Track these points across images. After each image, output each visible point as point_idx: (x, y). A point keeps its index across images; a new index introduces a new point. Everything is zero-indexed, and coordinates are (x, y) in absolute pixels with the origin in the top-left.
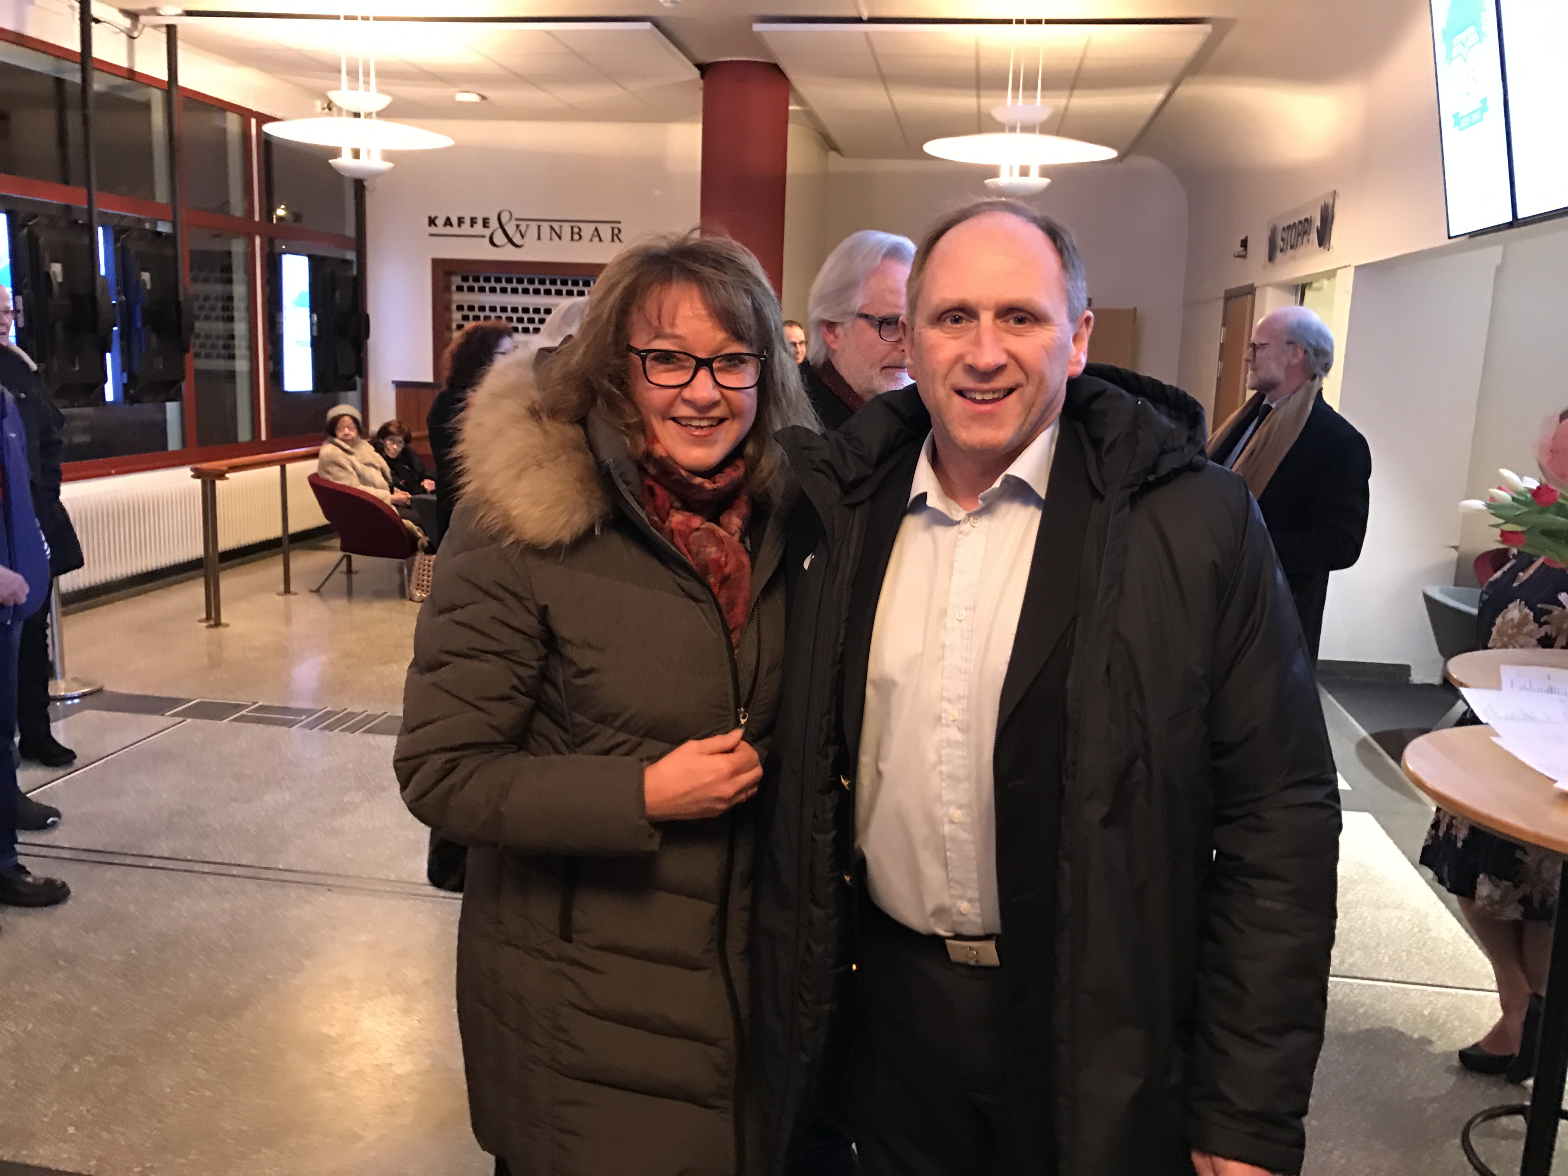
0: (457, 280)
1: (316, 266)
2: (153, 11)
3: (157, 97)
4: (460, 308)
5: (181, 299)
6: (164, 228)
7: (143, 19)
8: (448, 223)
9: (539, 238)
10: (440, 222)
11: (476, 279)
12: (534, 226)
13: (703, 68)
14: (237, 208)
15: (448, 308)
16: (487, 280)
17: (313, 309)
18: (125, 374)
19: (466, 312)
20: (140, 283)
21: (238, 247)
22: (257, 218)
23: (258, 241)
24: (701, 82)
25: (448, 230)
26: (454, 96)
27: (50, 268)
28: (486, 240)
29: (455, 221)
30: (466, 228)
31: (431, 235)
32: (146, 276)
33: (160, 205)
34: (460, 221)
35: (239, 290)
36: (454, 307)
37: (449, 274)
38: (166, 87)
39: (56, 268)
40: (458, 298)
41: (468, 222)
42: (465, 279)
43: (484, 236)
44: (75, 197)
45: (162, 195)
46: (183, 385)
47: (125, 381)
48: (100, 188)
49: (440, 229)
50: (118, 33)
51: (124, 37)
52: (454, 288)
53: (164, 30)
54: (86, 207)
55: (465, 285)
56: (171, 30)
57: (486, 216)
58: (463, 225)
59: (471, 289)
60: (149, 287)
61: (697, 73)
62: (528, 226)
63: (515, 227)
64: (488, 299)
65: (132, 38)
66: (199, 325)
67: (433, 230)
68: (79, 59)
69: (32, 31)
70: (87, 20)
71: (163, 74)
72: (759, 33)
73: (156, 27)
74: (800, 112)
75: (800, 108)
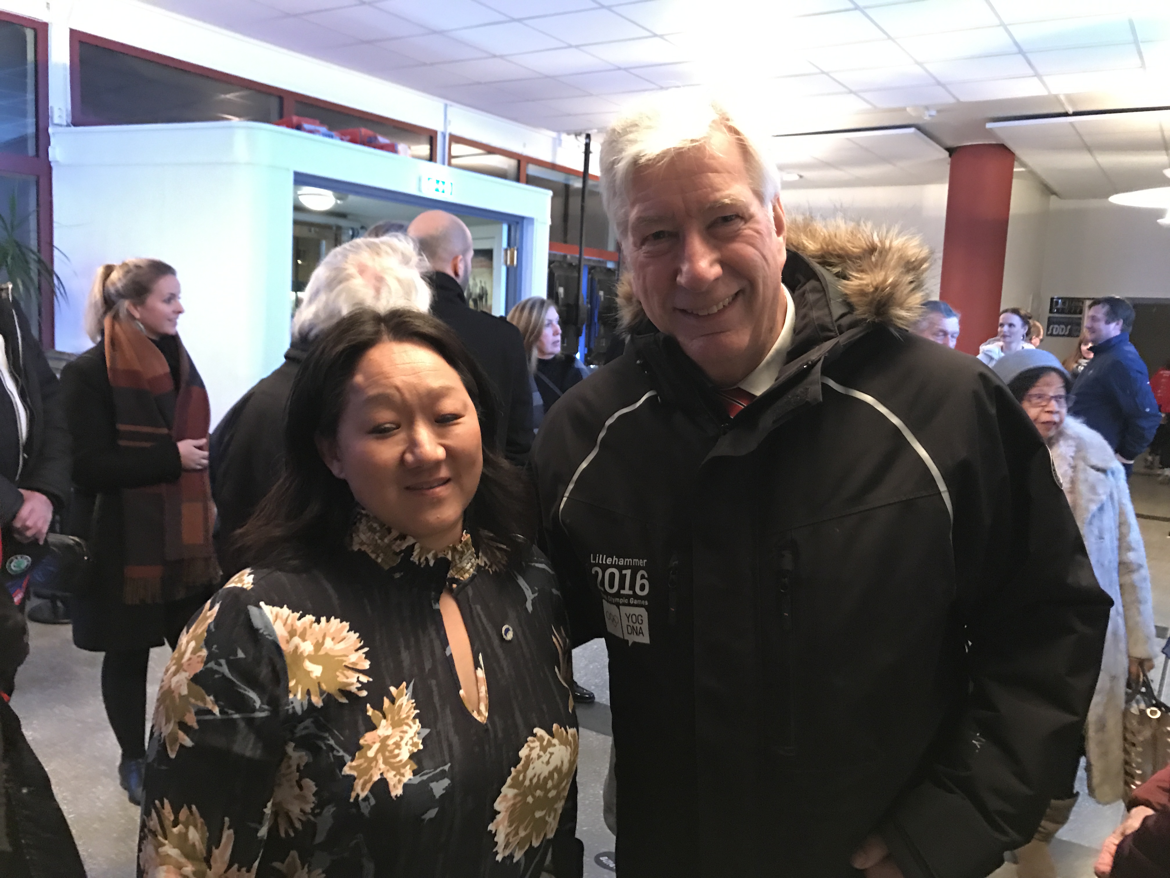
6: (610, 265)
13: (951, 151)
18: (586, 349)
20: (598, 297)
24: (949, 160)
27: (558, 289)
32: (601, 293)
33: (610, 252)
39: (561, 290)
44: (572, 250)
45: (612, 246)
47: (586, 352)
48: (585, 244)
60: (603, 299)
61: (946, 154)
68: (582, 175)
69: (560, 162)
70: (587, 153)
72: (991, 129)
74: (1022, 172)
75: (1022, 169)
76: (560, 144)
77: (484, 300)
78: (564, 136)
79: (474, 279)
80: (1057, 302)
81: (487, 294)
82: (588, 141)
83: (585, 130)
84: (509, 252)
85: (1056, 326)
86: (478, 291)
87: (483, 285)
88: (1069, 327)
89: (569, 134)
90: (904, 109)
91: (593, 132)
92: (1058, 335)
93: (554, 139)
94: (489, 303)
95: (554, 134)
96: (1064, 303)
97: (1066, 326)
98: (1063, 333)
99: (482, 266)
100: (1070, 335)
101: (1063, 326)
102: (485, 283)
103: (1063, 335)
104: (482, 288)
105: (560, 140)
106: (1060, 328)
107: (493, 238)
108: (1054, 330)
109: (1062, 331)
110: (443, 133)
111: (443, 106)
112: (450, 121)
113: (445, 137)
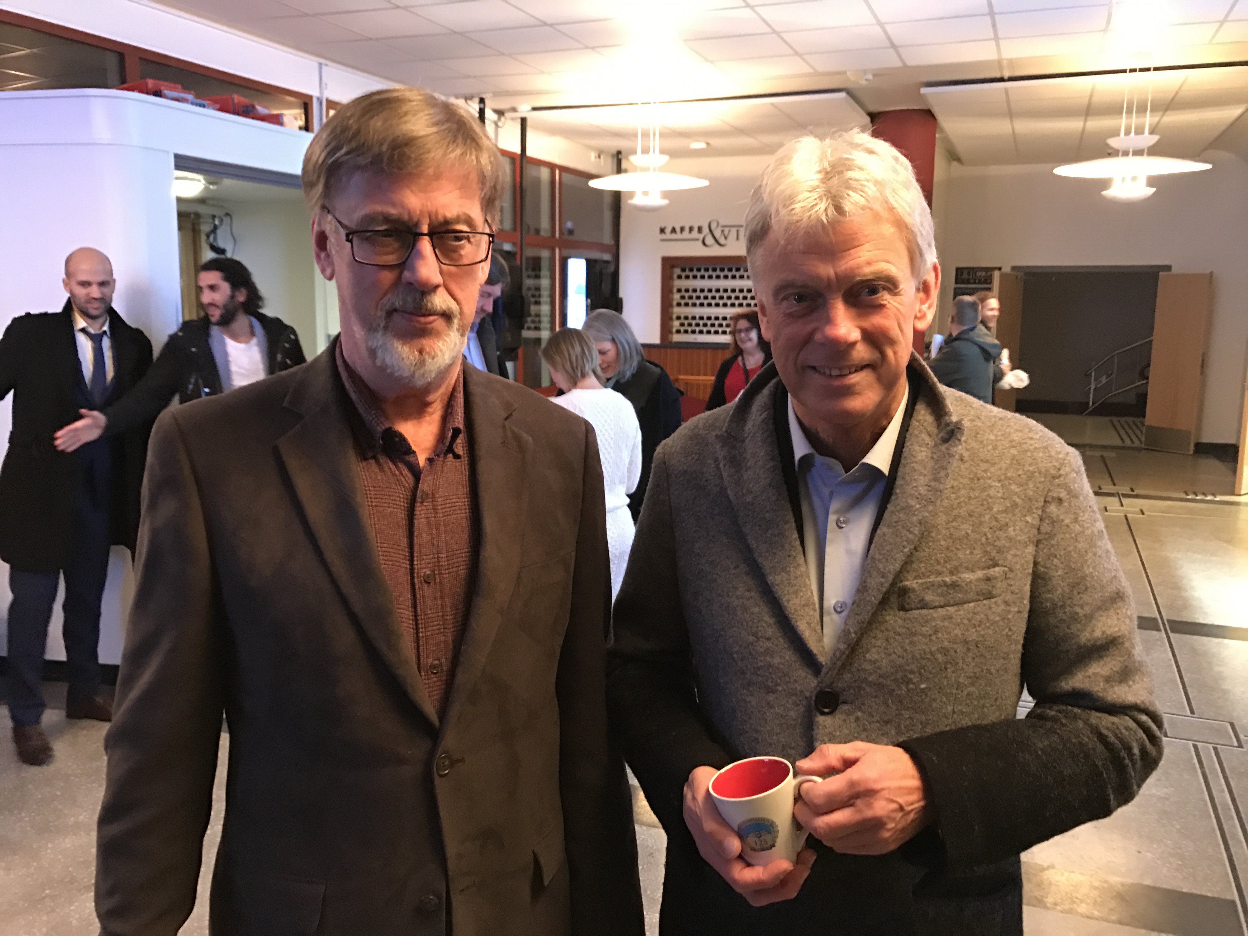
0: (677, 271)
1: (590, 265)
2: (514, 110)
4: (679, 291)
5: (524, 291)
7: (507, 115)
8: (674, 230)
9: (738, 238)
10: (668, 230)
11: (691, 270)
12: (734, 231)
13: (874, 116)
14: (546, 231)
15: (671, 292)
16: (699, 270)
17: (588, 296)
19: (683, 293)
21: (547, 255)
22: (557, 236)
25: (674, 236)
26: (689, 145)
28: (700, 243)
29: (678, 230)
30: (686, 234)
31: (662, 240)
34: (682, 229)
36: (675, 290)
37: (673, 267)
38: (516, 156)
40: (678, 283)
41: (687, 229)
42: (683, 270)
43: (697, 240)
46: (517, 350)
49: (668, 235)
52: (675, 276)
53: (519, 121)
55: (683, 274)
56: (523, 121)
57: (700, 224)
58: (684, 233)
59: (687, 277)
61: (868, 119)
62: (729, 231)
63: (720, 232)
64: (699, 284)
65: (497, 127)
66: (529, 308)
67: (663, 236)
71: (516, 149)
72: (923, 94)
73: (513, 119)
75: (940, 135)
80: (962, 274)
82: (482, 106)
90: (845, 73)
91: (486, 96)
96: (969, 274)
110: (318, 99)
111: (316, 66)
112: (326, 84)
113: (321, 103)
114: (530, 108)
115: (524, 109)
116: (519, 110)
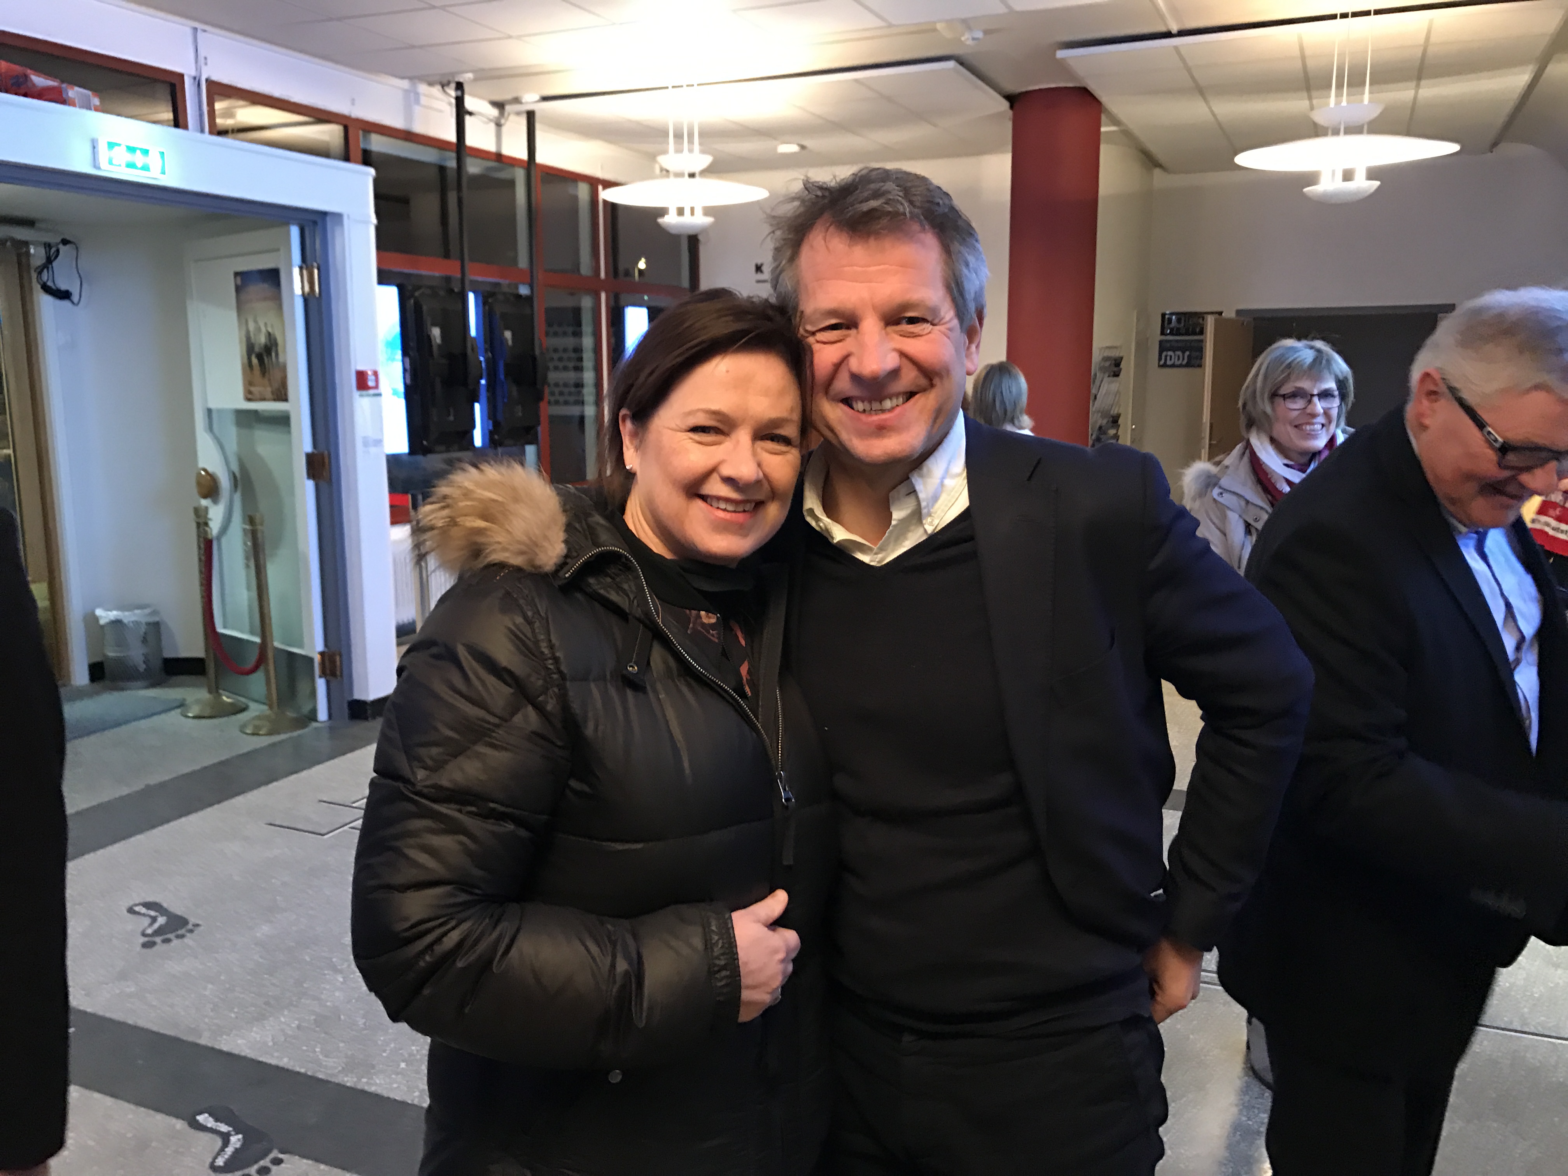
2: (516, 101)
3: (520, 175)
5: (537, 352)
6: (524, 290)
7: (508, 108)
10: (766, 268)
13: (1012, 99)
14: (585, 269)
18: (491, 422)
20: (503, 340)
21: (586, 302)
22: (603, 275)
23: (603, 296)
24: (1010, 113)
26: (776, 149)
27: (431, 331)
32: (508, 334)
33: (521, 270)
35: (587, 342)
38: (526, 165)
39: (436, 332)
44: (451, 268)
45: (523, 262)
46: (539, 429)
47: (491, 428)
48: (472, 260)
49: (766, 274)
50: (487, 123)
51: (492, 126)
53: (525, 116)
54: (459, 276)
56: (531, 116)
60: (510, 343)
61: (1005, 104)
65: (499, 125)
66: (553, 376)
68: (454, 148)
69: (419, 128)
70: (461, 112)
71: (523, 155)
72: (1063, 59)
73: (518, 114)
74: (1114, 132)
75: (1113, 128)
76: (417, 101)
77: (273, 354)
78: (423, 88)
79: (256, 322)
80: (1170, 320)
81: (276, 345)
82: (459, 93)
83: (453, 74)
84: (305, 272)
85: (1170, 353)
86: (262, 339)
87: (270, 330)
88: (1187, 353)
89: (431, 84)
90: (933, 28)
91: (466, 77)
92: (1173, 366)
93: (406, 92)
94: (281, 359)
95: (405, 84)
96: (1179, 321)
97: (1183, 353)
98: (1180, 362)
99: (265, 299)
100: (1188, 365)
101: (1179, 353)
102: (272, 326)
103: (1180, 366)
104: (269, 334)
105: (417, 94)
106: (1175, 355)
107: (278, 250)
108: (1168, 358)
109: (1179, 359)
110: (195, 78)
111: (189, 32)
112: (206, 58)
113: (199, 85)
114: (537, 98)
115: (530, 99)
116: (523, 101)
